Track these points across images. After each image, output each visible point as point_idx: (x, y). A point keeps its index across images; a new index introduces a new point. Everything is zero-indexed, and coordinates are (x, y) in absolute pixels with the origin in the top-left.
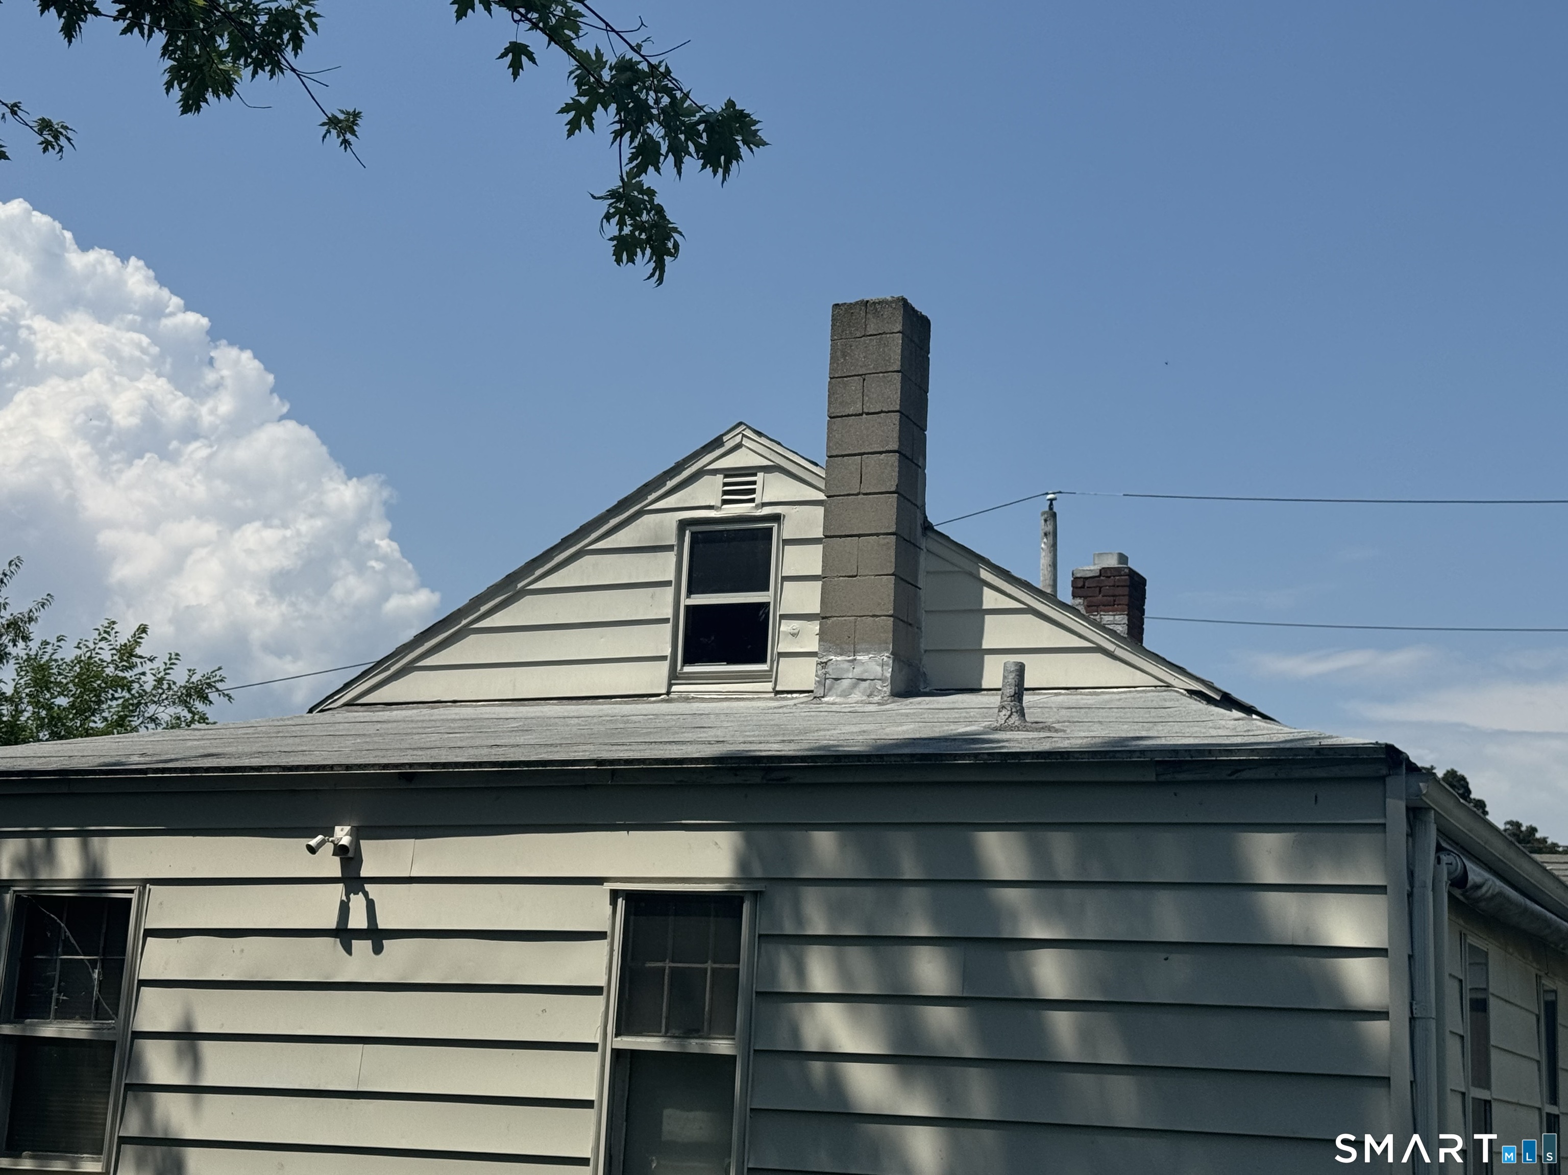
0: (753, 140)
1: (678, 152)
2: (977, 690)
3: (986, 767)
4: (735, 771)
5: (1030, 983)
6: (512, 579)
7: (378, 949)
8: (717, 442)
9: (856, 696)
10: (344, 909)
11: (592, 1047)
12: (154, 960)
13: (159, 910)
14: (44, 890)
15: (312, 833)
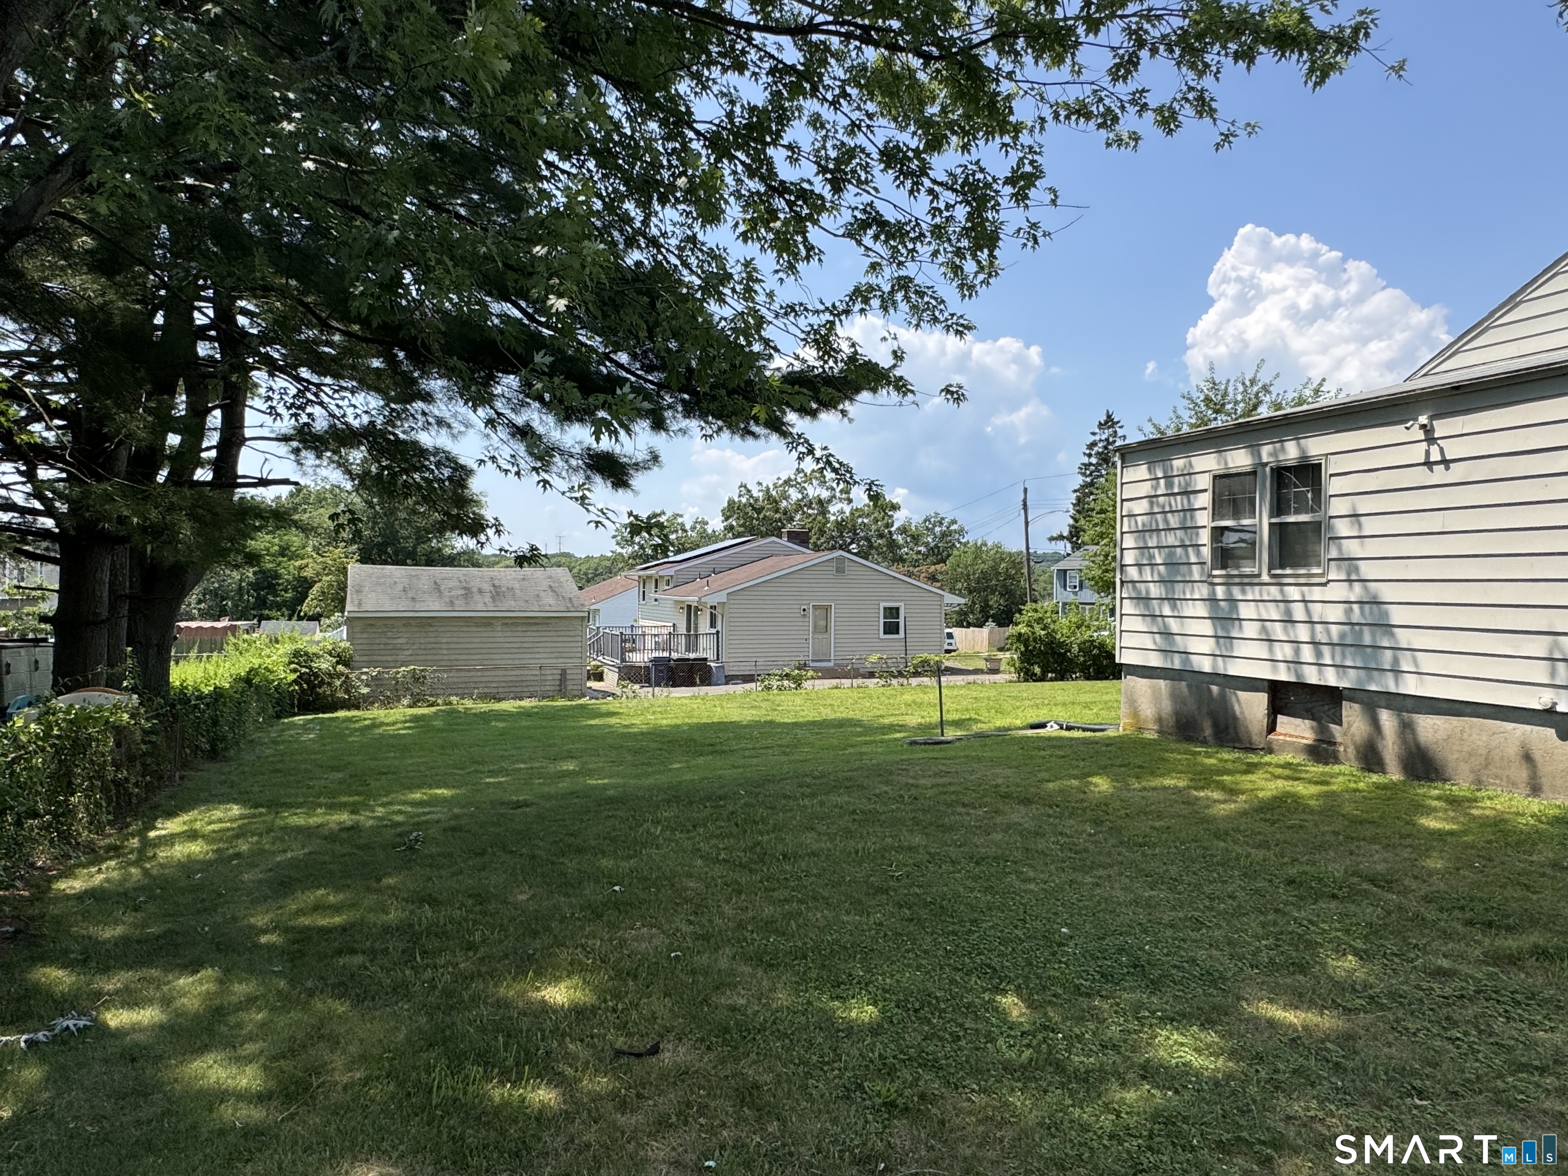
7: (1447, 468)
10: (1428, 453)
12: (1334, 486)
13: (1334, 466)
14: (1283, 464)
15: (1407, 421)
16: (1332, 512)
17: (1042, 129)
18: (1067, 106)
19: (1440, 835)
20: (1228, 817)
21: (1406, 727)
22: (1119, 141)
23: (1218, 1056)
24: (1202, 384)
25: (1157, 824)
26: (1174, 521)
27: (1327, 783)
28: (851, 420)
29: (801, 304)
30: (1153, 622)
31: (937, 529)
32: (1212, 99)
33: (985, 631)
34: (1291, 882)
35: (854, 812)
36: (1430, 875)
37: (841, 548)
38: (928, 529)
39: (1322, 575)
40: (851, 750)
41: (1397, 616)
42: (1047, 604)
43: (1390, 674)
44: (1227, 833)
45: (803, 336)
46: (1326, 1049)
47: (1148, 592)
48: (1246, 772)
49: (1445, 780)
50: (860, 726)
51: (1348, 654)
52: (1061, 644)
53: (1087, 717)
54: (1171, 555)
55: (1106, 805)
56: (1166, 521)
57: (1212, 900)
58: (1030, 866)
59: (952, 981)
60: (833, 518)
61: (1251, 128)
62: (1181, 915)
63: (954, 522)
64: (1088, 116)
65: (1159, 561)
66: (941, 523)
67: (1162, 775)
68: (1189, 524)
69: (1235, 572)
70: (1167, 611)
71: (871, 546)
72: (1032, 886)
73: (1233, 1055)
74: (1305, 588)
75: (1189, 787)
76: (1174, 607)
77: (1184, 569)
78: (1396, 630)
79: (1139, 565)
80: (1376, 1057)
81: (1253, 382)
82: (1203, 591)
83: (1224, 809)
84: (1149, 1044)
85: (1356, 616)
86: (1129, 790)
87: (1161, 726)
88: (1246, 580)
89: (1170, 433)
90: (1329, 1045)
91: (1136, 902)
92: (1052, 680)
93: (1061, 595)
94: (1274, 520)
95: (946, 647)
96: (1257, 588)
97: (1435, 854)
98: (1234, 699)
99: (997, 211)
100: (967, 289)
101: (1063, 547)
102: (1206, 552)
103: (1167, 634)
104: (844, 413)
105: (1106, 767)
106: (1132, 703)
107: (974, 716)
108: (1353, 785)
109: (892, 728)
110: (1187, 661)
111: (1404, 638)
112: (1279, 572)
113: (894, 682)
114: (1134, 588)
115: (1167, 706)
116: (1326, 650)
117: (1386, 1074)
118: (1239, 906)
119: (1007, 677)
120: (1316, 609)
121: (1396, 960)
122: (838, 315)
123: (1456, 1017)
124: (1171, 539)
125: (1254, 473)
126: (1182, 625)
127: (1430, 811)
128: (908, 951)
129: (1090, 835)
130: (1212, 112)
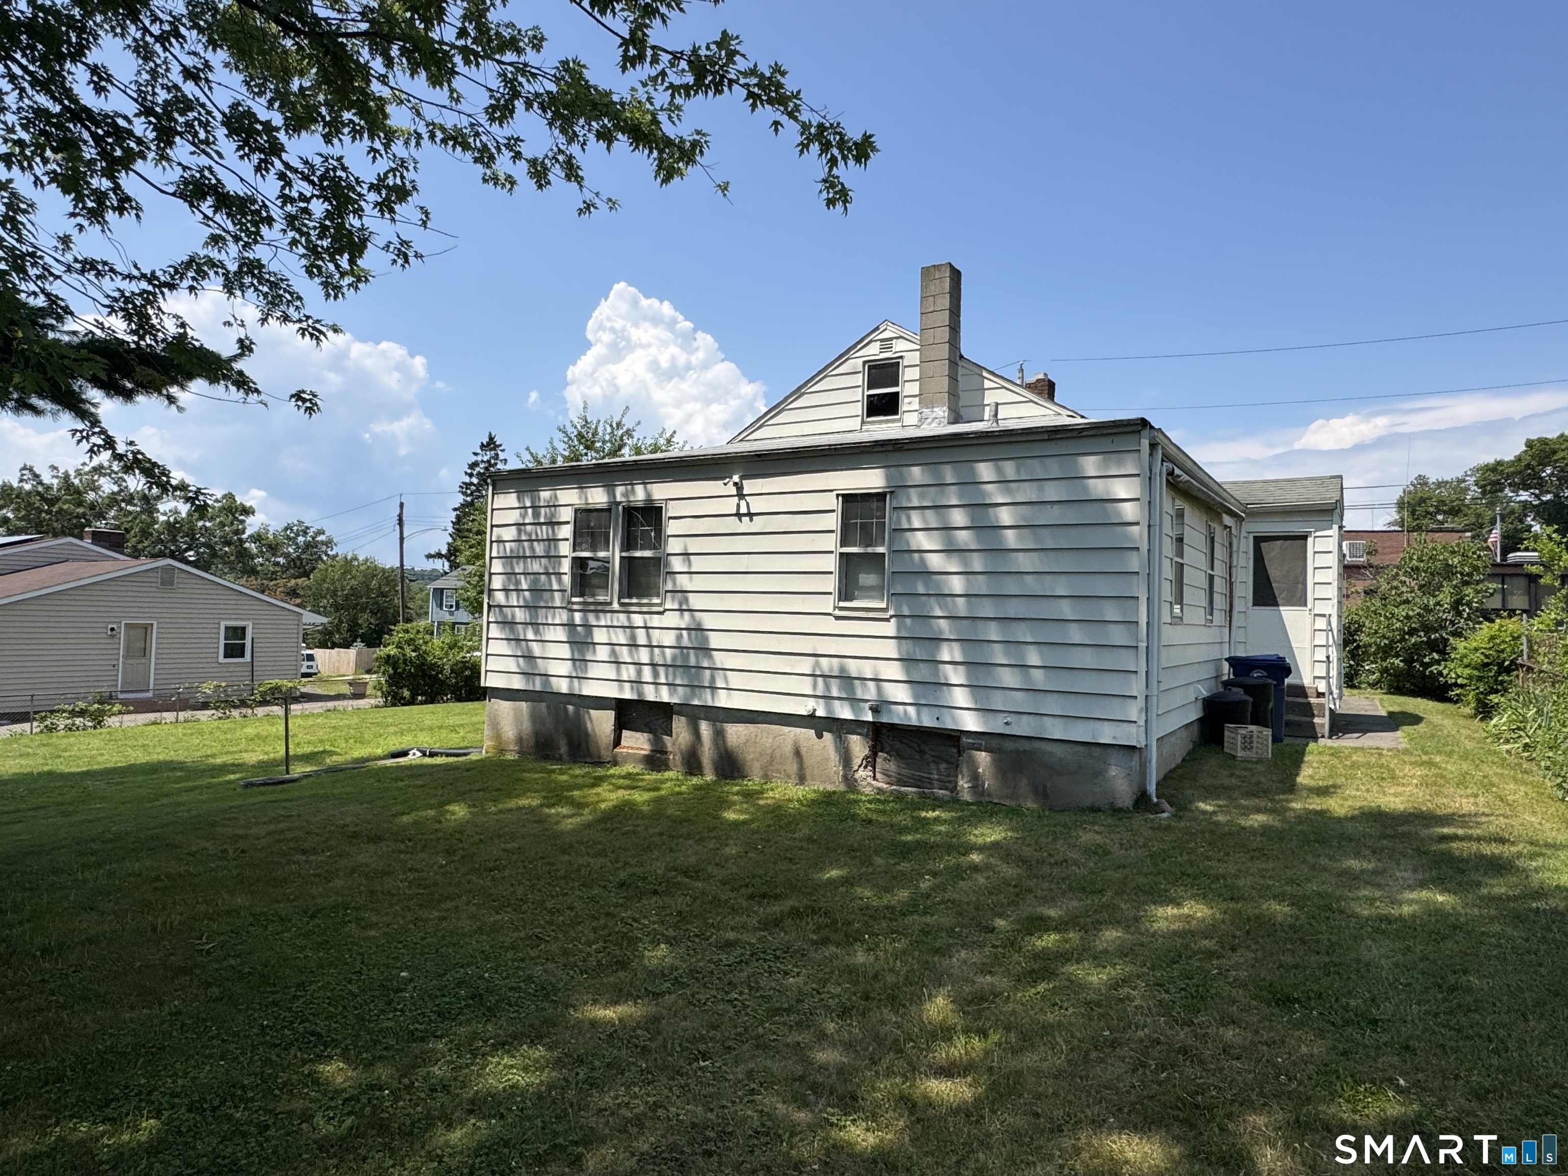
0: (874, 149)
1: (845, 158)
2: (982, 420)
3: (980, 437)
4: (882, 445)
5: (997, 520)
6: (799, 389)
7: (751, 520)
8: (877, 328)
9: (934, 425)
10: (738, 506)
11: (832, 552)
12: (672, 528)
13: (672, 510)
14: (632, 504)
15: (724, 478)
16: (670, 551)
17: (418, 144)
18: (443, 129)
19: (736, 824)
20: (573, 830)
21: (719, 735)
22: (495, 179)
23: (542, 1070)
24: (576, 420)
25: (509, 846)
26: (539, 549)
27: (657, 789)
28: (180, 409)
29: (105, 263)
30: (518, 646)
31: (301, 539)
32: (578, 167)
33: (351, 654)
34: (622, 885)
35: (157, 879)
36: (727, 861)
37: (172, 556)
38: (289, 538)
39: (660, 605)
40: (165, 801)
41: (715, 640)
42: (422, 624)
43: (708, 690)
44: (571, 846)
45: (106, 302)
46: (637, 1037)
47: (513, 616)
48: (593, 785)
49: (744, 777)
50: (181, 769)
51: (678, 674)
52: (433, 666)
53: (454, 740)
54: (535, 581)
55: (461, 833)
56: (532, 549)
57: (553, 914)
58: (372, 910)
59: (267, 1062)
60: (162, 518)
61: (612, 204)
62: (522, 934)
63: (321, 532)
64: (466, 147)
65: (525, 587)
66: (305, 533)
67: (518, 796)
68: (552, 553)
69: (591, 600)
70: (530, 635)
71: (214, 554)
72: (372, 933)
73: (558, 1063)
74: (647, 616)
75: (542, 805)
76: (537, 632)
77: (546, 595)
78: (714, 653)
79: (506, 590)
80: (675, 1032)
81: (619, 425)
82: (562, 617)
83: (570, 824)
84: (479, 1076)
85: (686, 642)
86: (486, 814)
87: (521, 747)
88: (600, 608)
89: (546, 463)
90: (639, 1032)
91: (480, 931)
92: (421, 703)
93: (436, 614)
94: (624, 554)
95: (304, 670)
96: (609, 615)
97: (731, 842)
98: (587, 716)
99: (360, 217)
100: (332, 289)
101: (441, 565)
102: (567, 579)
103: (530, 657)
104: (171, 399)
105: (465, 793)
106: (495, 725)
107: (328, 748)
108: (677, 789)
109: (224, 769)
110: (546, 683)
111: (720, 659)
112: (627, 601)
113: (235, 713)
114: (501, 612)
115: (527, 726)
116: (662, 670)
117: (680, 1045)
118: (577, 916)
119: (373, 701)
120: (655, 634)
121: (697, 940)
122: (159, 287)
123: (735, 980)
124: (536, 567)
125: (609, 510)
126: (544, 648)
127: (729, 805)
128: (212, 1038)
129: (442, 866)
130: (579, 180)
